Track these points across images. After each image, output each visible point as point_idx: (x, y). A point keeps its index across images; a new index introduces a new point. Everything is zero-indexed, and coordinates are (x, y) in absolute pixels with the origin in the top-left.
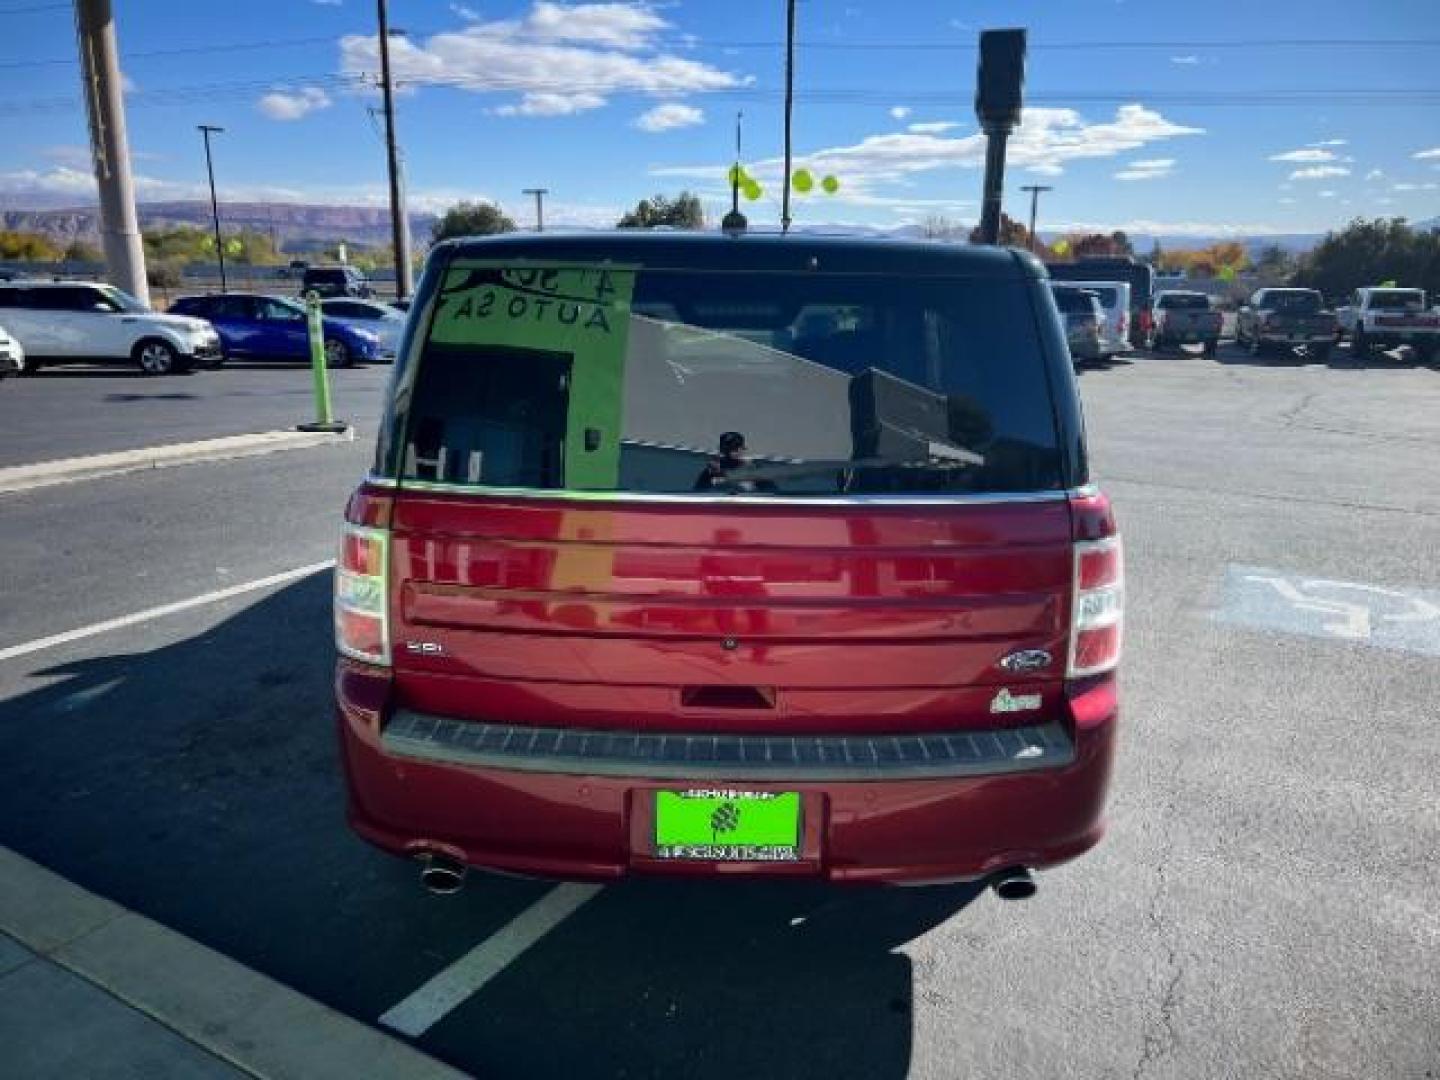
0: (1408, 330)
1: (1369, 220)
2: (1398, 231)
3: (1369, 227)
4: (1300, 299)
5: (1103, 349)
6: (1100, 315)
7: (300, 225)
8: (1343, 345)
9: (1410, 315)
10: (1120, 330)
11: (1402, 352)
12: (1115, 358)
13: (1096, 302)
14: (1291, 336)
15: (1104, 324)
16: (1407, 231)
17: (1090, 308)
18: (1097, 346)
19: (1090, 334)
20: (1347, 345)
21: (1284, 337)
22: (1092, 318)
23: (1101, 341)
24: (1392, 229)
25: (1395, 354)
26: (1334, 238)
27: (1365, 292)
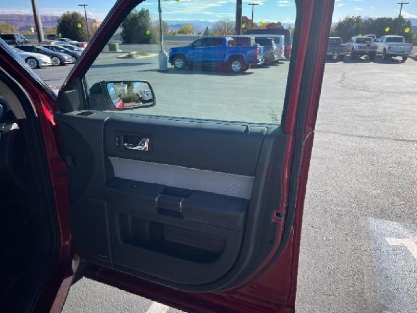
0: (368, 50)
1: (351, 17)
2: (359, 20)
3: (351, 19)
4: (335, 40)
5: (276, 59)
6: (275, 47)
7: (25, 21)
8: (347, 55)
9: (369, 45)
10: (281, 52)
11: (365, 57)
12: (280, 61)
13: (273, 42)
14: (333, 53)
15: (276, 50)
16: (361, 19)
17: (271, 44)
18: (273, 57)
19: (272, 54)
20: (349, 55)
21: (331, 53)
22: (272, 48)
23: (275, 56)
24: (357, 19)
25: (363, 58)
26: (341, 22)
27: (354, 38)
